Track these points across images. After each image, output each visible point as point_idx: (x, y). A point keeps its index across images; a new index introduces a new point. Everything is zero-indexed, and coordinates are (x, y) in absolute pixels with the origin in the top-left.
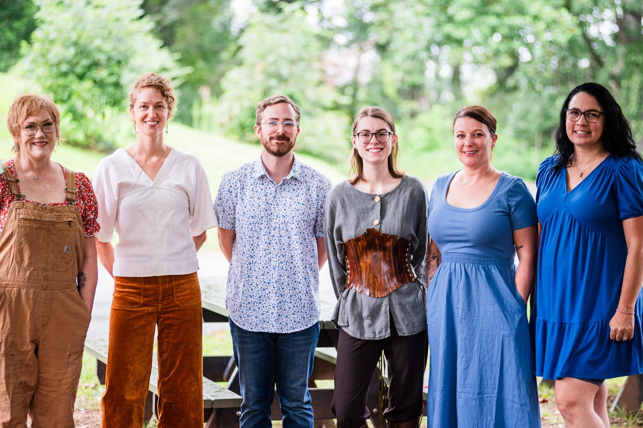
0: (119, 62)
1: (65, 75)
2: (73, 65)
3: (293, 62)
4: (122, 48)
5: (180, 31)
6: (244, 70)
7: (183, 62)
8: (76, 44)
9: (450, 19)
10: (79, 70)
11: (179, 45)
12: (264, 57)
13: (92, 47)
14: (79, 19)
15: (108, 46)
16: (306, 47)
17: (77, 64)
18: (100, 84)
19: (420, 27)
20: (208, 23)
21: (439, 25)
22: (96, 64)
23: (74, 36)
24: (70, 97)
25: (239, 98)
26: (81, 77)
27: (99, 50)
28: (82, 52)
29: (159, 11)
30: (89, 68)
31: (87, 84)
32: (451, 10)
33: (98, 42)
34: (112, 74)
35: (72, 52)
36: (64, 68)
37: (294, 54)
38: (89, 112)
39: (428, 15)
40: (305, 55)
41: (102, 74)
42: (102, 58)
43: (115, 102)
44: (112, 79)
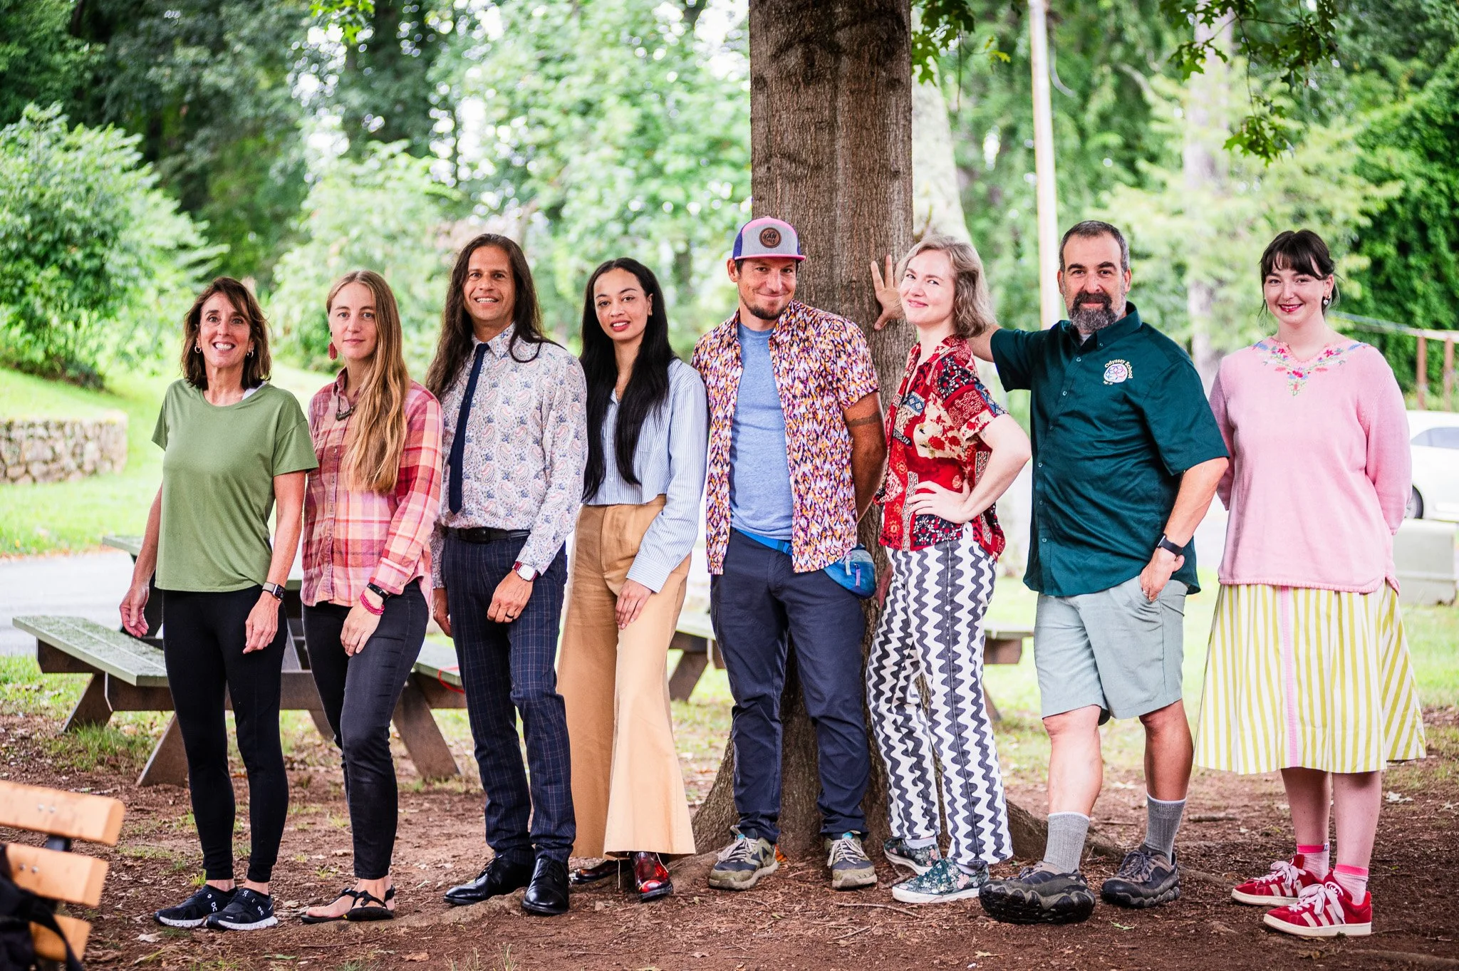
0: (103, 237)
1: (17, 257)
2: (28, 240)
3: (392, 238)
4: (108, 214)
5: (216, 184)
6: (311, 249)
7: (212, 236)
8: (34, 206)
9: (658, 171)
10: (37, 249)
11: (215, 207)
12: (343, 229)
13: (60, 213)
14: (42, 168)
15: (84, 212)
16: (413, 213)
17: (34, 240)
18: (71, 272)
19: (611, 182)
20: (264, 169)
21: (640, 179)
22: (67, 240)
23: (32, 195)
24: (22, 292)
26: (42, 261)
27: (72, 217)
28: (43, 221)
29: (181, 150)
30: (53, 246)
31: (52, 272)
32: (659, 157)
33: (68, 205)
34: (91, 256)
35: (25, 219)
36: (15, 245)
37: (393, 226)
38: (54, 318)
39: (622, 163)
40: (413, 227)
41: (74, 256)
42: (75, 229)
43: (95, 303)
44: (89, 265)
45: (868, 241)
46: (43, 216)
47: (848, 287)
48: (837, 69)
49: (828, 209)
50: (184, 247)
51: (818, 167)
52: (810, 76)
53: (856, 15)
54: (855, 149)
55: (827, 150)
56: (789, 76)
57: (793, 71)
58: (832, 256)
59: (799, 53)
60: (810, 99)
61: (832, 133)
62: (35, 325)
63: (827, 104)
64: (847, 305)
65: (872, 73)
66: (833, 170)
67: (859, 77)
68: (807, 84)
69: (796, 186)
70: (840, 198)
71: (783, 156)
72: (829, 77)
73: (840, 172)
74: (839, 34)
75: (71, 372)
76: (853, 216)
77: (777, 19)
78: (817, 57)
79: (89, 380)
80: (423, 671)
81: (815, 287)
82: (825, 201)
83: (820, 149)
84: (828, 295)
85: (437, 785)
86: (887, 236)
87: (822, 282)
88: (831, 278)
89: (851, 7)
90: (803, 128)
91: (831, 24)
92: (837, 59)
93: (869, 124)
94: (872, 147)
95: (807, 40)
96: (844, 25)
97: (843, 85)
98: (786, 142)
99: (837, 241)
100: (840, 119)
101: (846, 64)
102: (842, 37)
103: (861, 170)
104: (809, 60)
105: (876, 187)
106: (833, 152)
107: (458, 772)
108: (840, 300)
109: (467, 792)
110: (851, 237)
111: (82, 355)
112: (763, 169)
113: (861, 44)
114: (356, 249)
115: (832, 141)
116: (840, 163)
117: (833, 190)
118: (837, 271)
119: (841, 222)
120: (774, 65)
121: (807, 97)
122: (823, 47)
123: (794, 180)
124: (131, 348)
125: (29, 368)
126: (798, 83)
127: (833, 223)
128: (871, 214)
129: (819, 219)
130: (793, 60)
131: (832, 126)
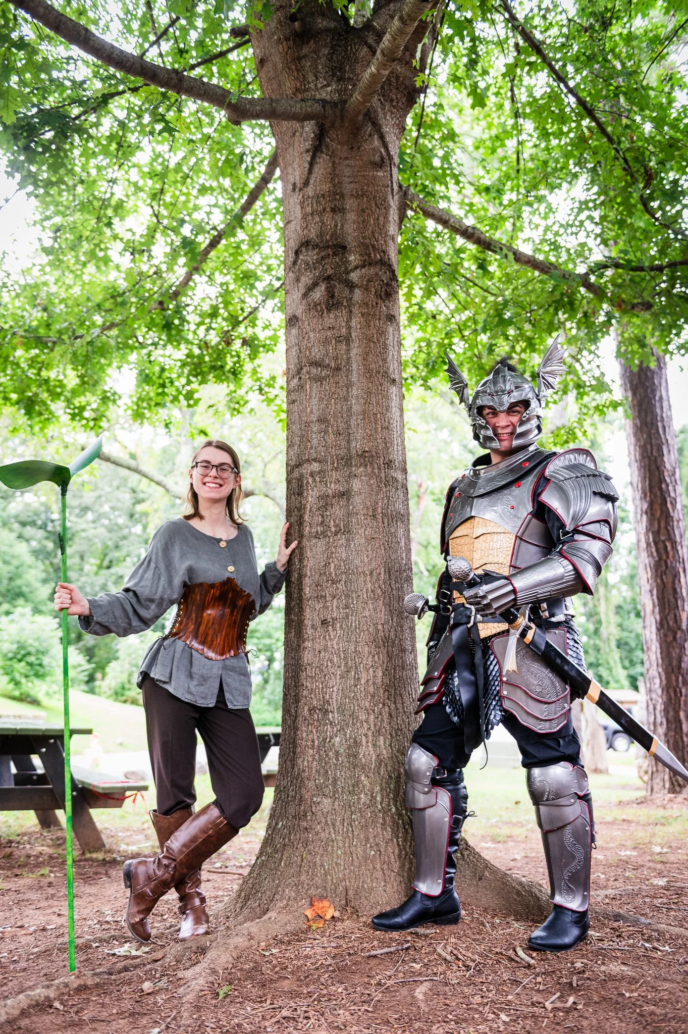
0: (43, 653)
1: (11, 659)
2: (16, 654)
4: (45, 645)
6: (119, 662)
8: (18, 642)
10: (19, 657)
12: (130, 655)
13: (27, 644)
14: (22, 629)
15: (36, 644)
18: (30, 664)
22: (29, 654)
23: (18, 638)
24: (13, 671)
25: (115, 678)
26: (20, 661)
27: (31, 645)
30: (24, 656)
31: (23, 664)
33: (31, 642)
34: (38, 659)
35: (15, 646)
36: (10, 655)
38: (23, 681)
41: (32, 659)
42: (32, 650)
43: (39, 675)
44: (37, 662)
45: (376, 423)
46: (21, 647)
47: (363, 455)
48: (351, 299)
49: (346, 399)
50: (80, 665)
51: (338, 369)
52: (332, 303)
53: (365, 261)
54: (365, 356)
55: (345, 356)
56: (316, 305)
57: (318, 302)
58: (349, 434)
59: (323, 289)
60: (331, 321)
61: (348, 344)
62: (17, 684)
63: (344, 324)
64: (361, 469)
65: (377, 304)
66: (349, 371)
67: (367, 304)
68: (329, 310)
69: (322, 384)
70: (355, 391)
71: (311, 364)
72: (345, 304)
73: (354, 372)
74: (352, 275)
75: (29, 699)
76: (365, 404)
77: (306, 270)
78: (336, 290)
79: (35, 702)
80: (86, 786)
81: (337, 456)
82: (343, 393)
83: (339, 356)
84: (346, 463)
85: (88, 855)
86: (389, 422)
87: (342, 452)
88: (349, 450)
89: (361, 255)
90: (326, 342)
91: (346, 268)
92: (351, 292)
93: (375, 340)
94: (377, 356)
95: (328, 279)
96: (356, 268)
97: (356, 310)
98: (313, 354)
99: (353, 422)
100: (353, 335)
101: (358, 294)
102: (354, 276)
103: (369, 371)
104: (330, 293)
105: (381, 385)
106: (349, 359)
107: (104, 846)
108: (356, 465)
109: (104, 860)
110: (364, 419)
111: (32, 693)
112: (296, 381)
113: (369, 281)
114: (134, 662)
115: (348, 350)
116: (354, 366)
117: (349, 385)
118: (354, 444)
119: (356, 408)
120: (304, 302)
121: (330, 319)
122: (341, 282)
123: (320, 380)
124: (51, 691)
125: (14, 698)
126: (322, 310)
127: (350, 409)
128: (378, 403)
129: (339, 407)
130: (319, 294)
131: (348, 339)
